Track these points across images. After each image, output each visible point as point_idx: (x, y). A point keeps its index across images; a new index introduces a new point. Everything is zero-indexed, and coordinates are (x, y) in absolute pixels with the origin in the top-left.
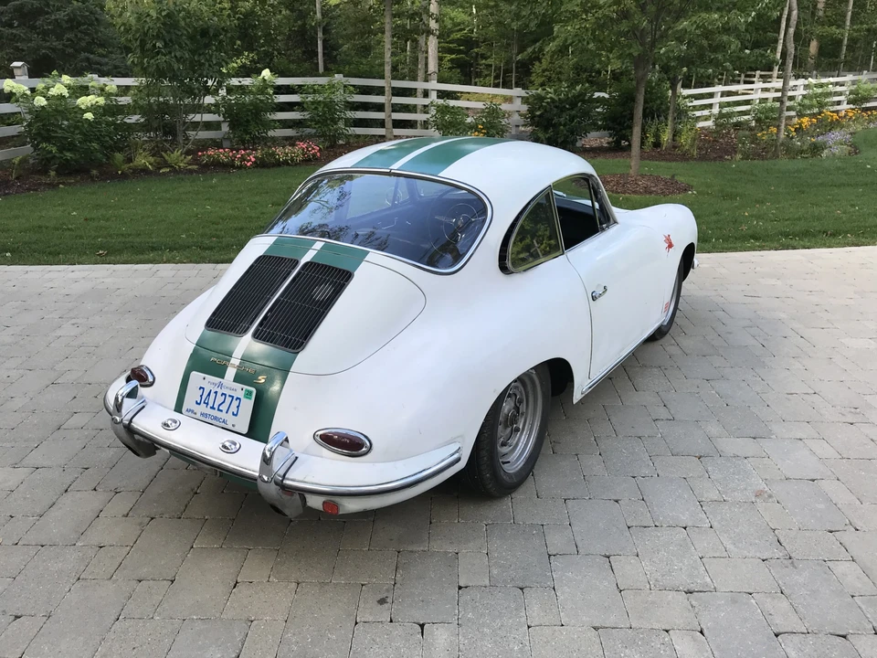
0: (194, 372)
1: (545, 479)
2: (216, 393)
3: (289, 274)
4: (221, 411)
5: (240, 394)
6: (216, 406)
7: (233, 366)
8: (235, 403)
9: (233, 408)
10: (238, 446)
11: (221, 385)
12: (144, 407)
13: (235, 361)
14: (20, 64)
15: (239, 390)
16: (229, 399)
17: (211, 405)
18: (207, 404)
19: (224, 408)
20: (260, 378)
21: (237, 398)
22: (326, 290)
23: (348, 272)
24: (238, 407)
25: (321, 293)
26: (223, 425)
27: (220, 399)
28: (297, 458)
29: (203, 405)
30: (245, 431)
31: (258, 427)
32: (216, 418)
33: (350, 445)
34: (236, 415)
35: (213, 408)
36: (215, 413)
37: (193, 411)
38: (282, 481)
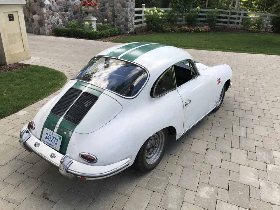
0: (45, 128)
2: (51, 136)
3: (78, 95)
4: (52, 142)
5: (58, 138)
6: (51, 140)
7: (57, 127)
8: (56, 140)
9: (56, 142)
11: (52, 133)
12: (30, 137)
13: (58, 126)
15: (57, 136)
16: (54, 139)
17: (49, 140)
19: (53, 141)
20: (64, 133)
22: (89, 102)
23: (97, 97)
25: (87, 104)
26: (52, 147)
27: (52, 138)
28: (73, 162)
29: (47, 139)
30: (59, 150)
31: (63, 150)
32: (50, 144)
34: (56, 144)
36: (50, 142)
37: (44, 141)
38: (67, 170)
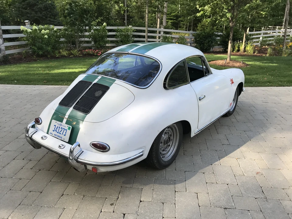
0: (53, 120)
1: (179, 164)
2: (59, 127)
3: (88, 87)
4: (61, 134)
5: (67, 128)
6: (59, 132)
7: (66, 118)
8: (65, 131)
9: (64, 133)
10: (64, 146)
11: (61, 125)
12: (37, 131)
13: (67, 117)
14: (27, 21)
15: (66, 127)
16: (63, 130)
17: (57, 131)
18: (56, 131)
19: (61, 133)
20: (74, 123)
21: (66, 130)
22: (100, 92)
23: (108, 87)
24: (66, 133)
25: (97, 94)
26: (61, 139)
27: (60, 130)
28: (83, 151)
29: (55, 131)
30: (67, 141)
31: (72, 140)
32: (59, 136)
33: (102, 148)
34: (65, 135)
35: (58, 133)
36: (58, 134)
37: (52, 134)
38: (77, 159)
